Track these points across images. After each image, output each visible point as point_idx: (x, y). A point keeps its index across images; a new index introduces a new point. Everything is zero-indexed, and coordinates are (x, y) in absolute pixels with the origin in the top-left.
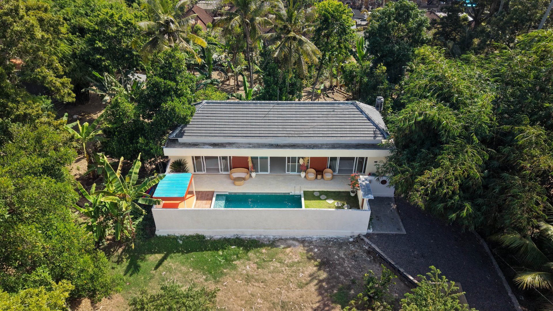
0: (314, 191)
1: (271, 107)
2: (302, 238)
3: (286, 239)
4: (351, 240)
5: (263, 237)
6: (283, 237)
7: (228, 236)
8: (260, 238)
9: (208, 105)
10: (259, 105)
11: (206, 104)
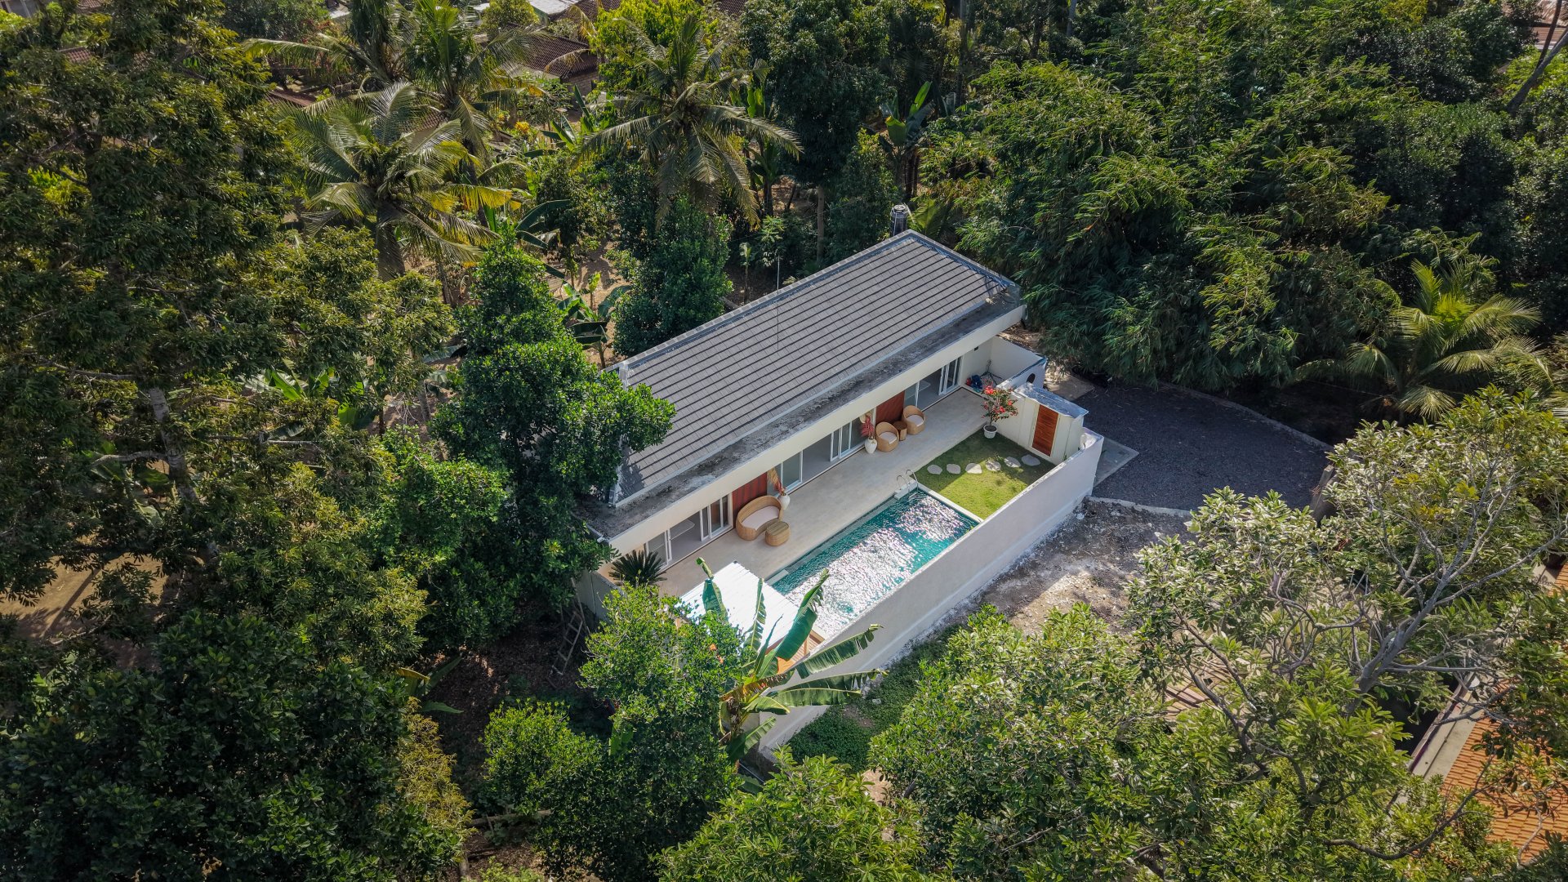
0: (925, 468)
1: (775, 313)
2: (1013, 567)
3: (992, 588)
4: (1081, 517)
5: (952, 612)
6: (984, 588)
7: (898, 657)
8: (950, 617)
9: (637, 370)
10: (746, 318)
11: (633, 372)
